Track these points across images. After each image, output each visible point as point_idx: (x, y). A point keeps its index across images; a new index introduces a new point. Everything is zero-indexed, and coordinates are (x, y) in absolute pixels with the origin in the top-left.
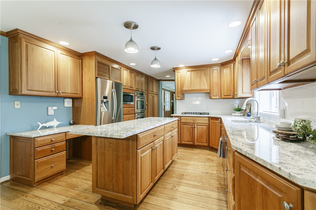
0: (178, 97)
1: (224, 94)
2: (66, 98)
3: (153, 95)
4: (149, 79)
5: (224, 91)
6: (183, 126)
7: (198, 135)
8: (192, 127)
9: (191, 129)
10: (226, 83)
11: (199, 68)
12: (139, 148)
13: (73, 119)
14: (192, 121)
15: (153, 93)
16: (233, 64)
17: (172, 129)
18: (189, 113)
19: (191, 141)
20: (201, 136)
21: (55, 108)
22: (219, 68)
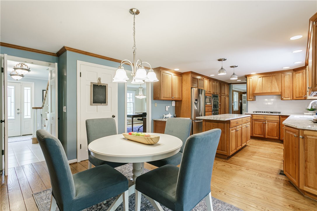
0: (250, 99)
1: (296, 96)
2: (172, 101)
3: (225, 96)
4: (222, 83)
5: (296, 94)
6: (254, 122)
7: (269, 130)
8: (263, 123)
9: (262, 125)
10: (298, 86)
11: (270, 74)
12: (231, 127)
13: (175, 114)
14: (263, 119)
15: (224, 95)
16: (305, 70)
17: (246, 122)
18: (261, 112)
19: (262, 135)
20: (271, 130)
21: (169, 107)
22: (291, 73)
